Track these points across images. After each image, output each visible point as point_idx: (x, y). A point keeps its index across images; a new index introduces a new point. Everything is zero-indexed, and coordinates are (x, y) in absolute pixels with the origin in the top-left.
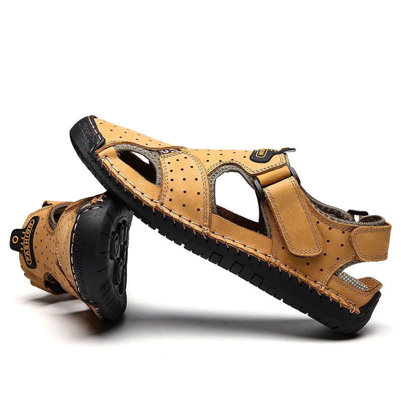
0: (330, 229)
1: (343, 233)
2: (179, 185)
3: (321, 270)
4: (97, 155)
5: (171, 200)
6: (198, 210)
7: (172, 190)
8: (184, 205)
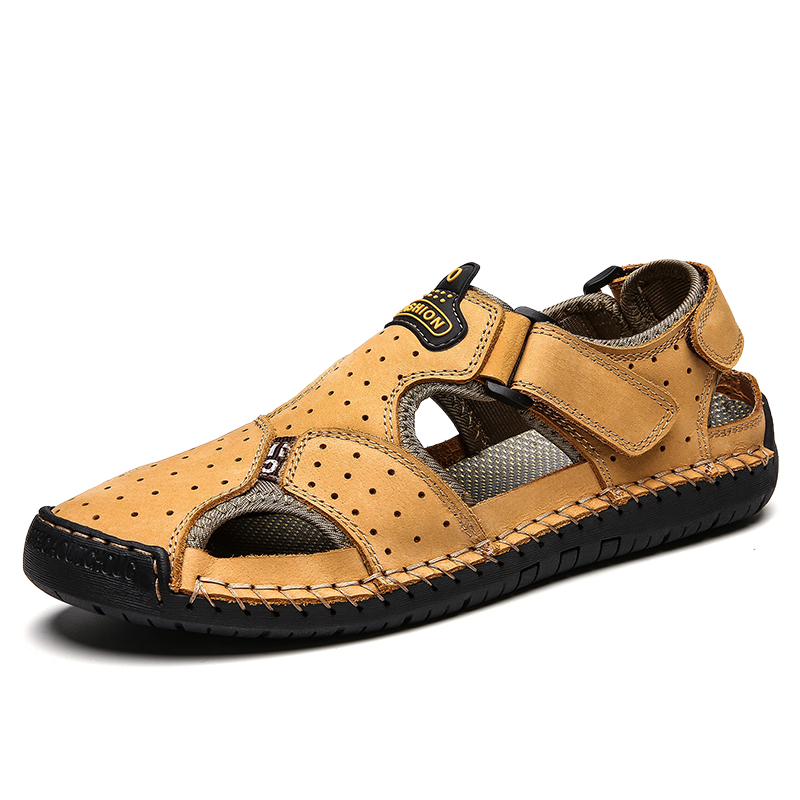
0: (654, 360)
1: (676, 348)
2: (375, 512)
3: (688, 439)
4: (181, 592)
5: (388, 551)
6: (446, 524)
7: (373, 532)
8: (417, 539)
